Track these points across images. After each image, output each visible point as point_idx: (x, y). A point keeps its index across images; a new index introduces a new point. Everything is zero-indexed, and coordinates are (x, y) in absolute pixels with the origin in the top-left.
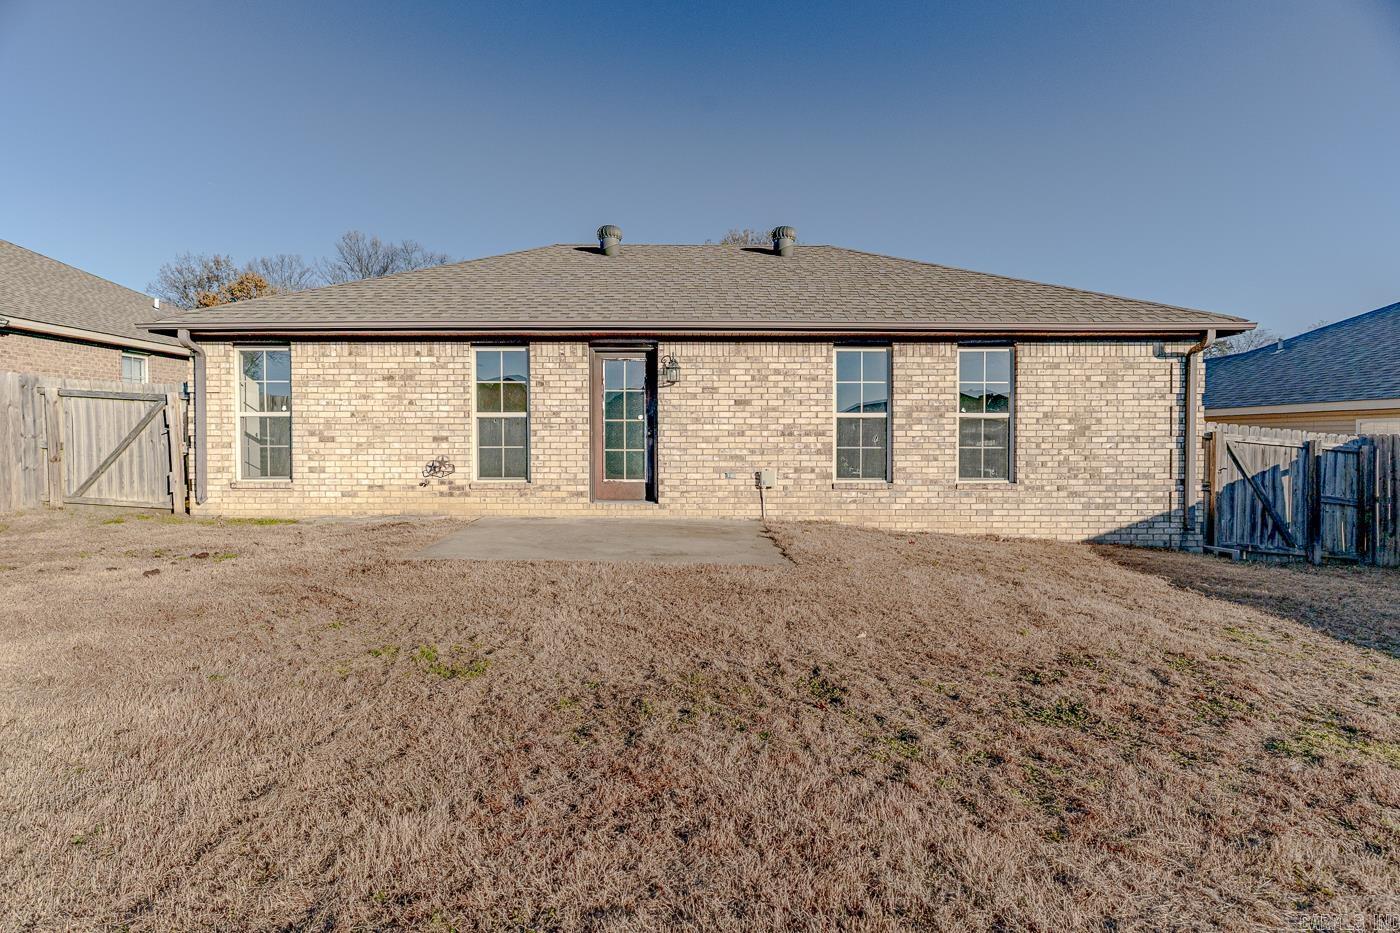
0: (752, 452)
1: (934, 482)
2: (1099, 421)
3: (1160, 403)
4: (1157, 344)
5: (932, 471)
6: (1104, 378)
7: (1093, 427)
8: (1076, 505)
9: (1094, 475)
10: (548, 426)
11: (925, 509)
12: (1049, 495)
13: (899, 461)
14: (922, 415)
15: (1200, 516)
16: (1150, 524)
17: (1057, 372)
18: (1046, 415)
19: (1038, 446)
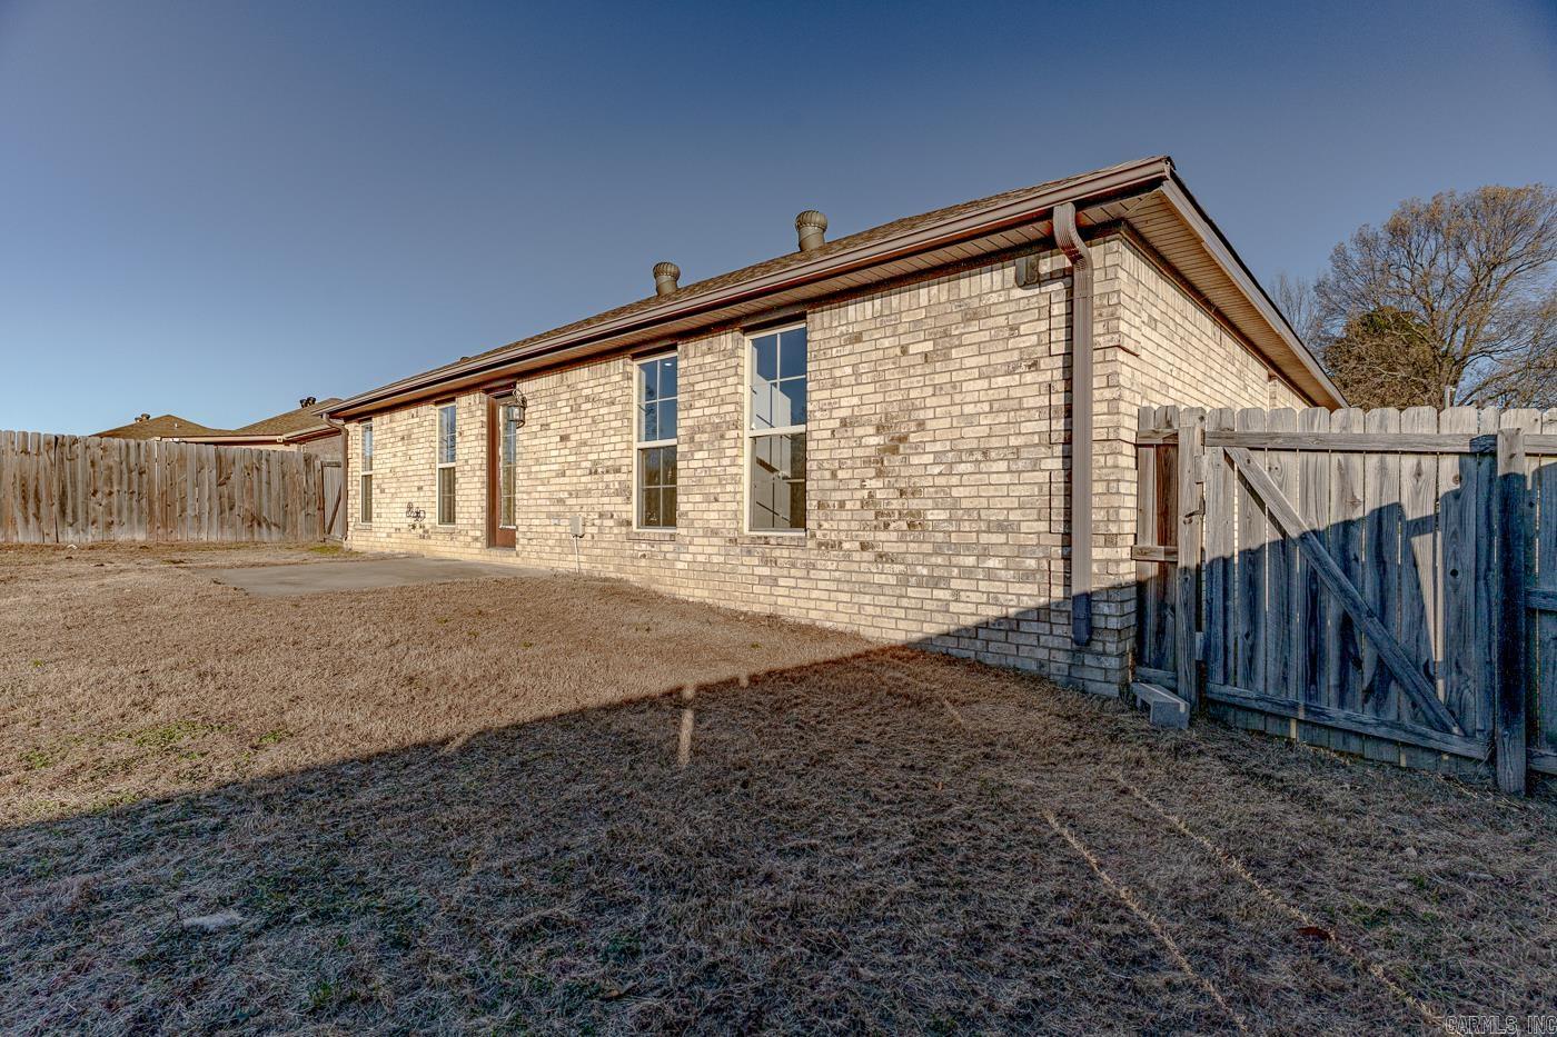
0: (571, 494)
2: (921, 425)
3: (1029, 378)
4: (1021, 261)
5: (714, 517)
6: (929, 346)
7: (913, 438)
8: (886, 576)
10: (463, 473)
12: (848, 556)
13: (684, 503)
14: (705, 437)
15: (1111, 617)
17: (858, 347)
18: (844, 423)
19: (834, 475)
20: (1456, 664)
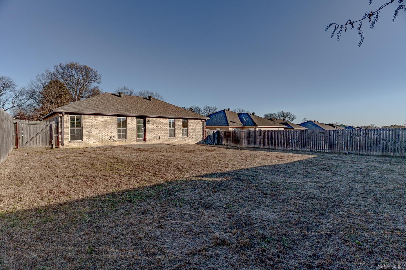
0: (159, 134)
1: (180, 137)
2: (196, 129)
3: (202, 127)
4: (201, 120)
5: (180, 136)
6: (197, 124)
8: (194, 139)
9: (196, 135)
10: (130, 130)
11: (179, 141)
12: (192, 138)
14: (178, 128)
15: (205, 140)
16: (201, 141)
18: (191, 128)
19: (190, 132)
20: (213, 140)
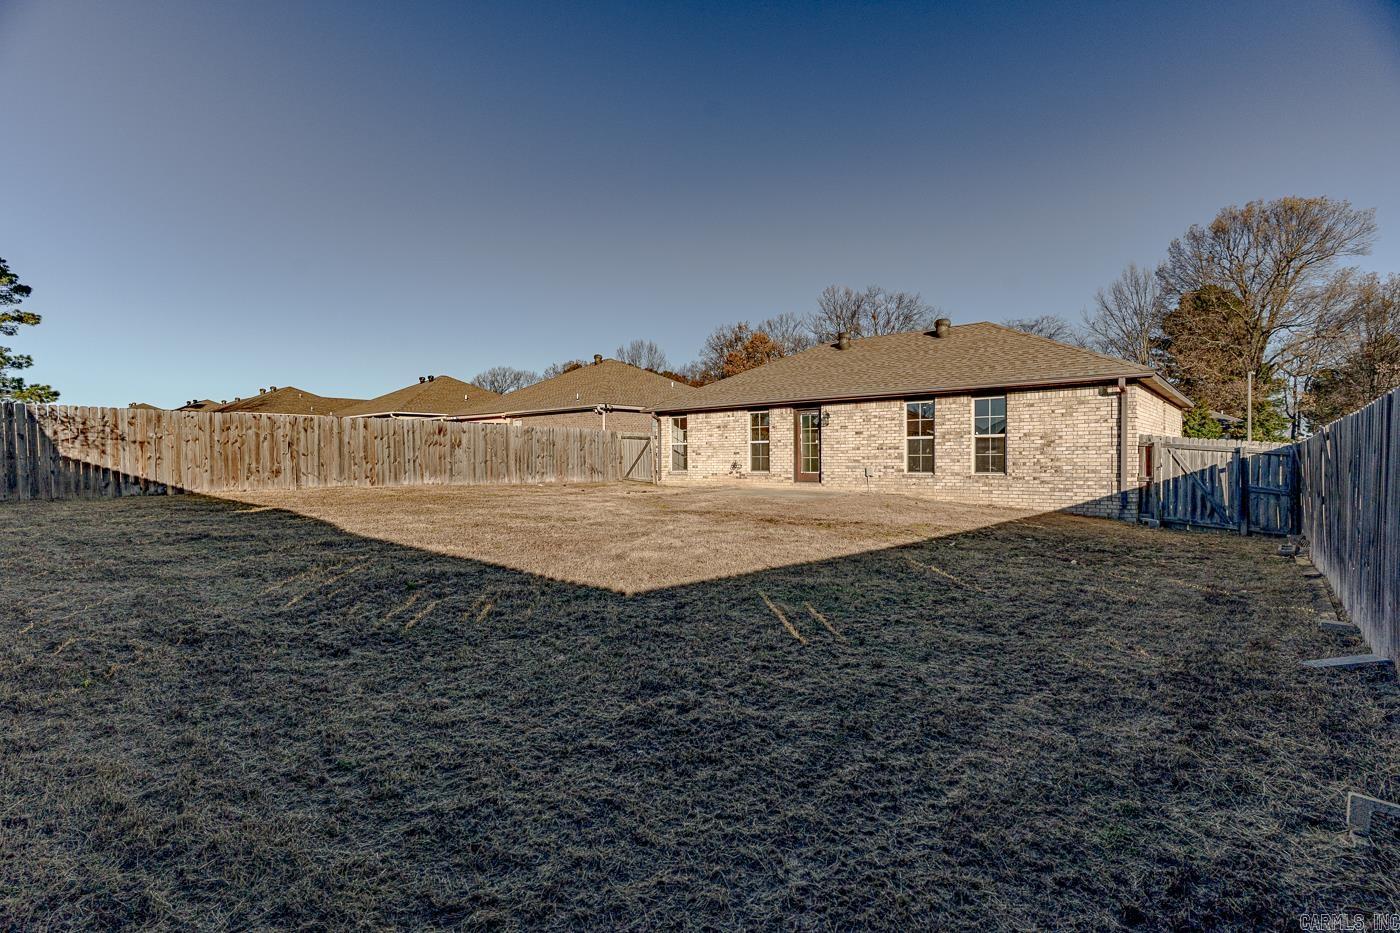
0: (864, 458)
1: (960, 475)
2: (1060, 437)
3: (1104, 424)
4: (1101, 388)
5: (957, 468)
6: (1064, 411)
7: (1057, 441)
8: (1046, 488)
9: (1058, 471)
10: (776, 446)
11: (953, 489)
12: (1028, 482)
13: (938, 462)
14: (951, 437)
15: (1134, 498)
16: (1097, 503)
17: (1032, 408)
18: (1025, 435)
19: (1020, 453)
20: (1231, 506)
